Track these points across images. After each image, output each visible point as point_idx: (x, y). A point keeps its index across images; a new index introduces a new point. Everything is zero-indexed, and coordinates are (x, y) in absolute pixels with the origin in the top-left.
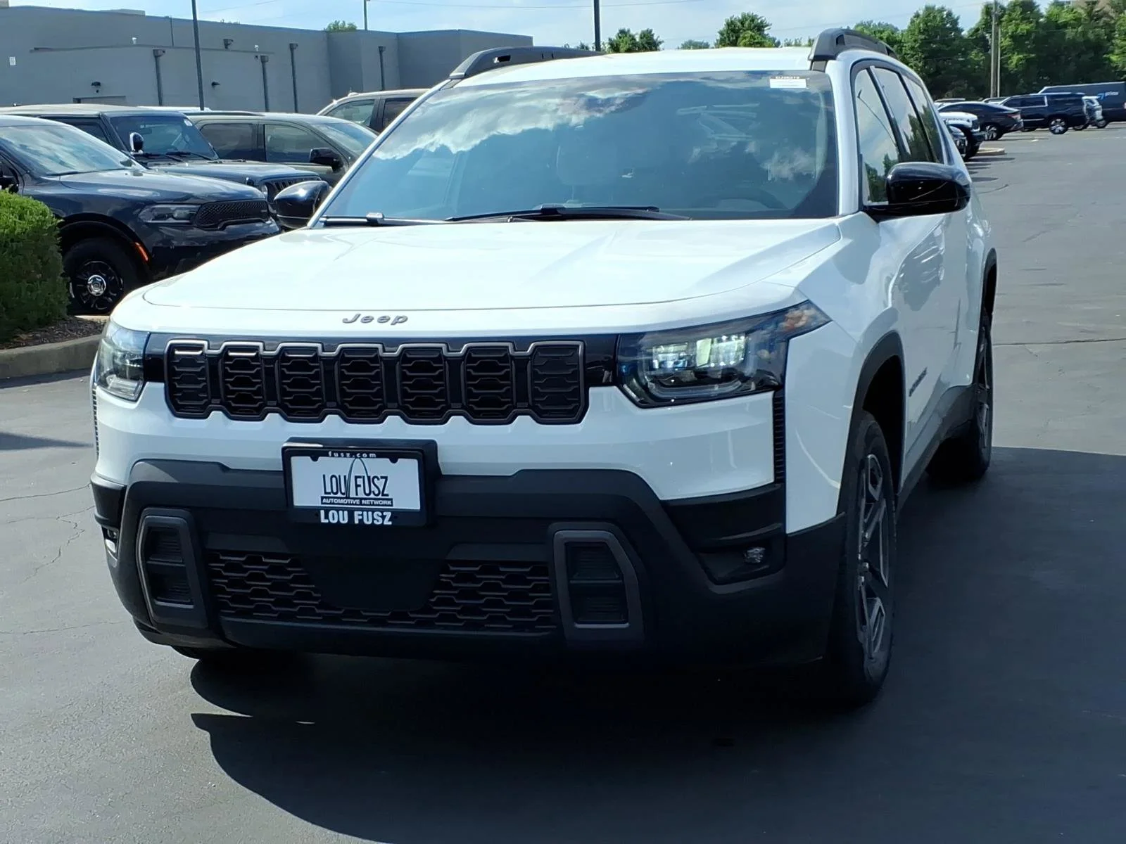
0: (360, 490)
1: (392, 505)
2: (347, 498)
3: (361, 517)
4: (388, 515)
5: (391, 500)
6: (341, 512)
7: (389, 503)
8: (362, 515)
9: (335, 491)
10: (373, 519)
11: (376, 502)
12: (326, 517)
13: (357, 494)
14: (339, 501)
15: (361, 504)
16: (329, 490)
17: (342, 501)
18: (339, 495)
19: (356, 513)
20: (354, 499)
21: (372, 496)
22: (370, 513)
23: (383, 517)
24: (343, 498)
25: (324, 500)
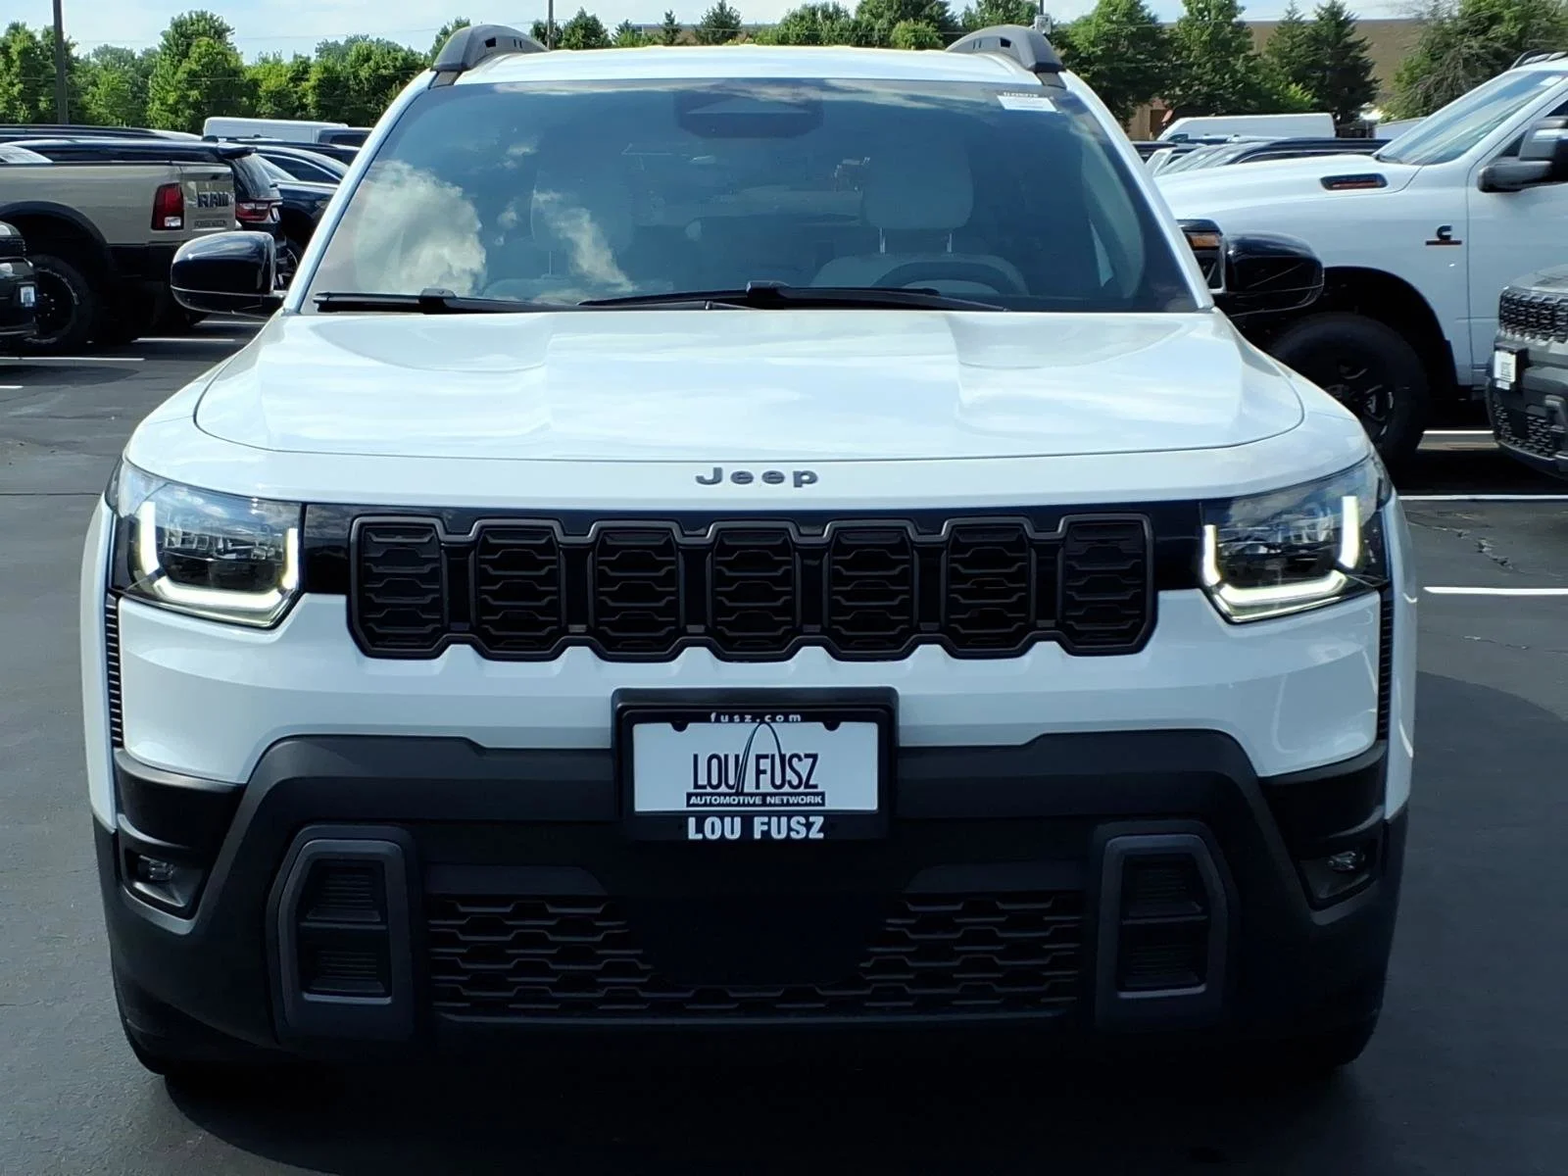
0: (765, 779)
1: (823, 804)
2: (737, 794)
3: (765, 828)
4: (819, 821)
5: (822, 794)
6: (727, 820)
7: (818, 799)
8: (769, 824)
9: (715, 782)
10: (790, 829)
11: (793, 800)
12: (700, 829)
13: (758, 787)
14: (722, 800)
15: (764, 804)
16: (702, 780)
17: (728, 800)
18: (723, 789)
19: (757, 821)
20: (752, 795)
21: (787, 789)
22: (784, 820)
23: (809, 826)
24: (730, 795)
25: (693, 800)
